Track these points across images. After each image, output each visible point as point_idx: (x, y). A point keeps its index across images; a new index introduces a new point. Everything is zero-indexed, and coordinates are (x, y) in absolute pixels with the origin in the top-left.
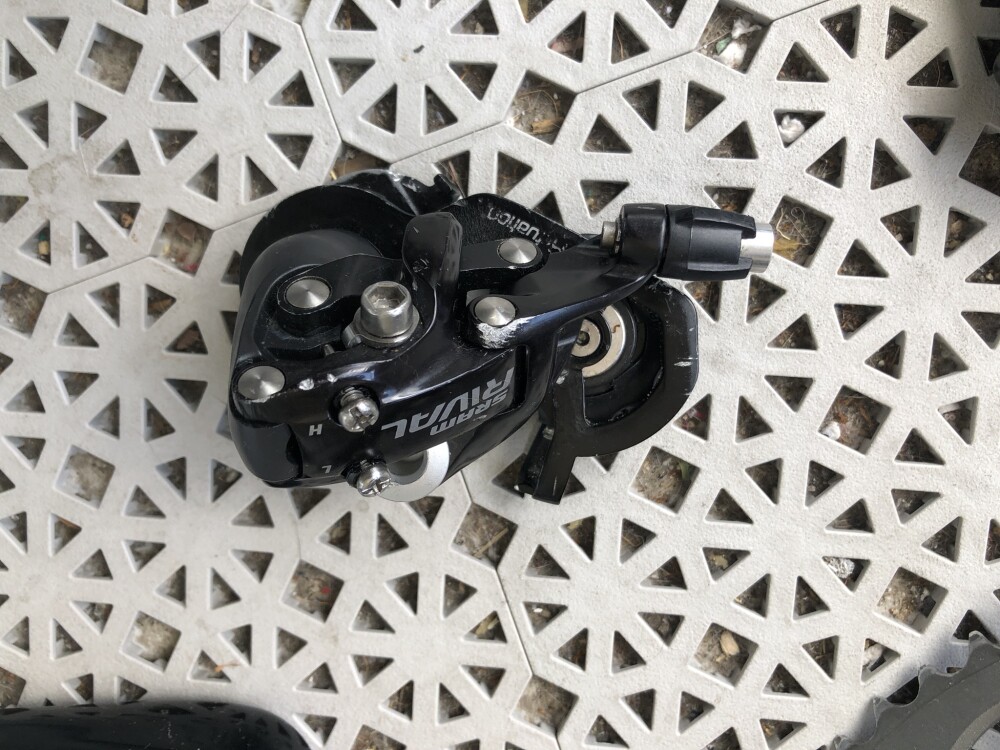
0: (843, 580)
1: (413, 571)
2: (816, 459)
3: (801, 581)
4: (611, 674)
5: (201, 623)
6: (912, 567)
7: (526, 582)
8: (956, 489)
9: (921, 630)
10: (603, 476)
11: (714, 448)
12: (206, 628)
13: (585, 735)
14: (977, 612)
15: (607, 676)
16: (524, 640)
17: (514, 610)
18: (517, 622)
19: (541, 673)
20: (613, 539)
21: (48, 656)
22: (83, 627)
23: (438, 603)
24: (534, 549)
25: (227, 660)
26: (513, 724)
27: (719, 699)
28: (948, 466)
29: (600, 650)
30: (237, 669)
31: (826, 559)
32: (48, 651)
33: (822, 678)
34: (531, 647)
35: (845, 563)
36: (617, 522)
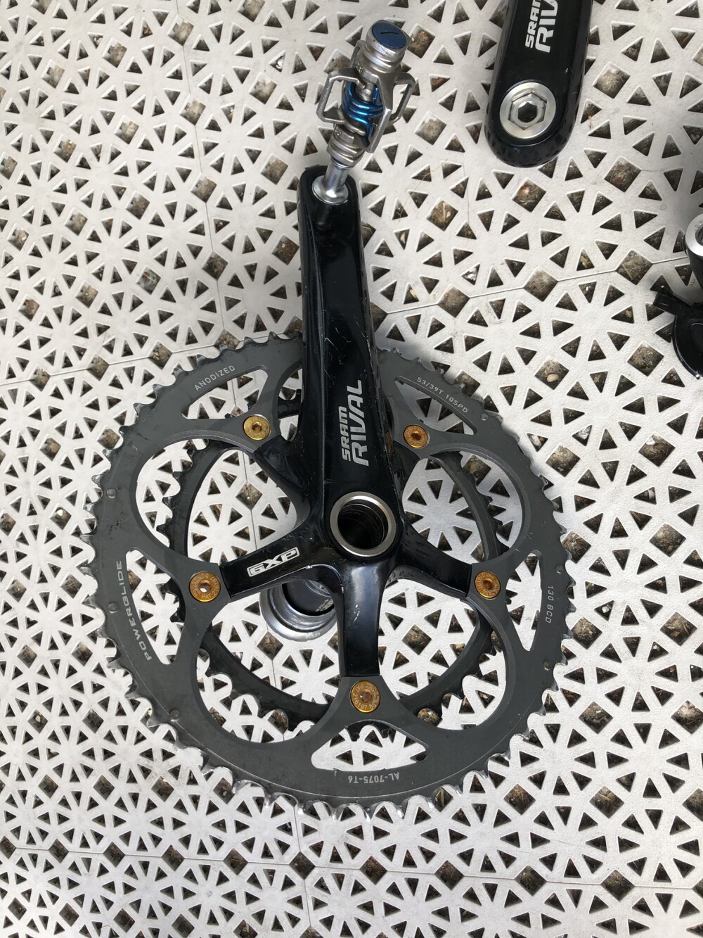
0: (577, 433)
1: (623, 229)
2: (641, 430)
3: (582, 414)
4: (552, 319)
5: (617, 111)
6: (579, 464)
7: (606, 285)
8: (614, 488)
9: (547, 462)
10: (654, 330)
11: (657, 384)
12: (613, 113)
13: (523, 302)
14: (552, 488)
15: (551, 317)
16: (577, 280)
17: (593, 277)
18: (587, 277)
19: (558, 285)
20: (621, 330)
21: (615, 20)
22: (627, 42)
23: (604, 239)
24: (622, 291)
25: (594, 123)
26: (535, 267)
27: (530, 368)
28: (626, 487)
29: (565, 316)
30: (588, 128)
31: (591, 427)
32: (617, 21)
33: (532, 416)
34: (573, 282)
35: (587, 435)
36: (629, 333)
